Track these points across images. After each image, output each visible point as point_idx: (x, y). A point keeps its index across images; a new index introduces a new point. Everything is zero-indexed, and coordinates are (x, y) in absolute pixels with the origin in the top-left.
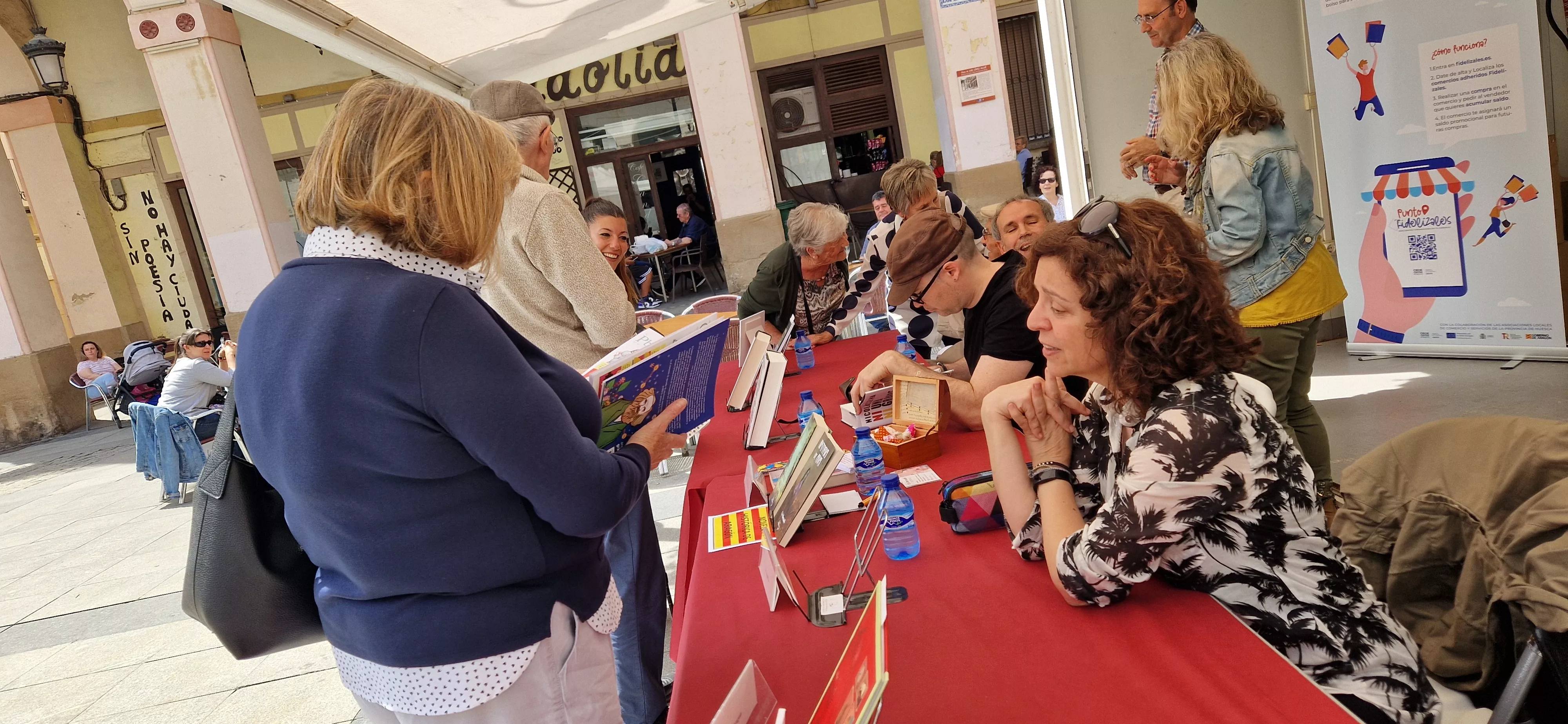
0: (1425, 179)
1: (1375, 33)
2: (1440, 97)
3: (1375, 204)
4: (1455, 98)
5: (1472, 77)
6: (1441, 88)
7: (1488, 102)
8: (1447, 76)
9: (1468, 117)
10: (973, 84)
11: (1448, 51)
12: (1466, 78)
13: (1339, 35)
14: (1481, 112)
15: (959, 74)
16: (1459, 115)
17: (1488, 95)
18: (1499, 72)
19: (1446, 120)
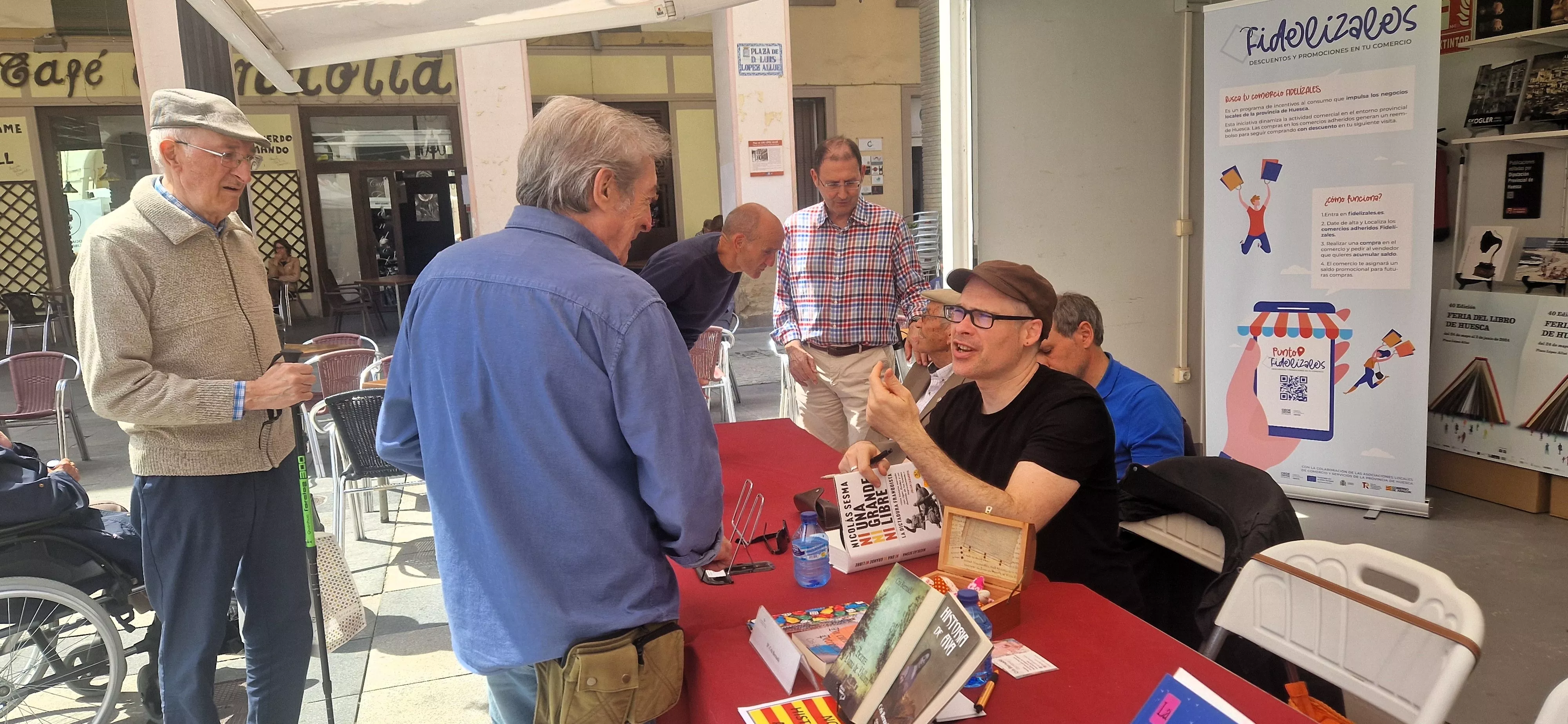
0: (1304, 321)
1: (1271, 170)
2: (1329, 244)
4: (1343, 247)
5: (1362, 229)
6: (1330, 235)
7: (1376, 255)
8: (1338, 223)
9: (1354, 267)
10: (764, 156)
11: (1342, 200)
12: (1356, 228)
13: (1235, 168)
14: (1367, 264)
15: (751, 144)
16: (1345, 264)
17: (1376, 249)
18: (1390, 228)
19: (1332, 267)
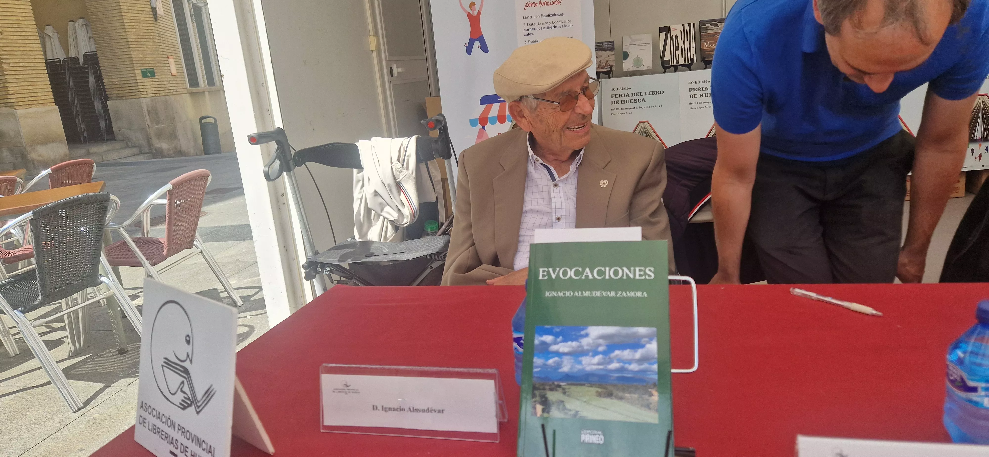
3: (480, 129)
5: (551, 28)
8: (534, 24)
11: (536, 4)
12: (548, 28)
18: (569, 26)
